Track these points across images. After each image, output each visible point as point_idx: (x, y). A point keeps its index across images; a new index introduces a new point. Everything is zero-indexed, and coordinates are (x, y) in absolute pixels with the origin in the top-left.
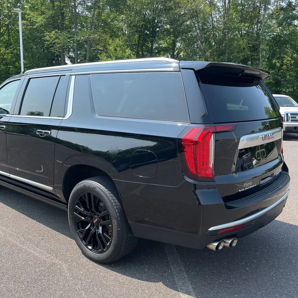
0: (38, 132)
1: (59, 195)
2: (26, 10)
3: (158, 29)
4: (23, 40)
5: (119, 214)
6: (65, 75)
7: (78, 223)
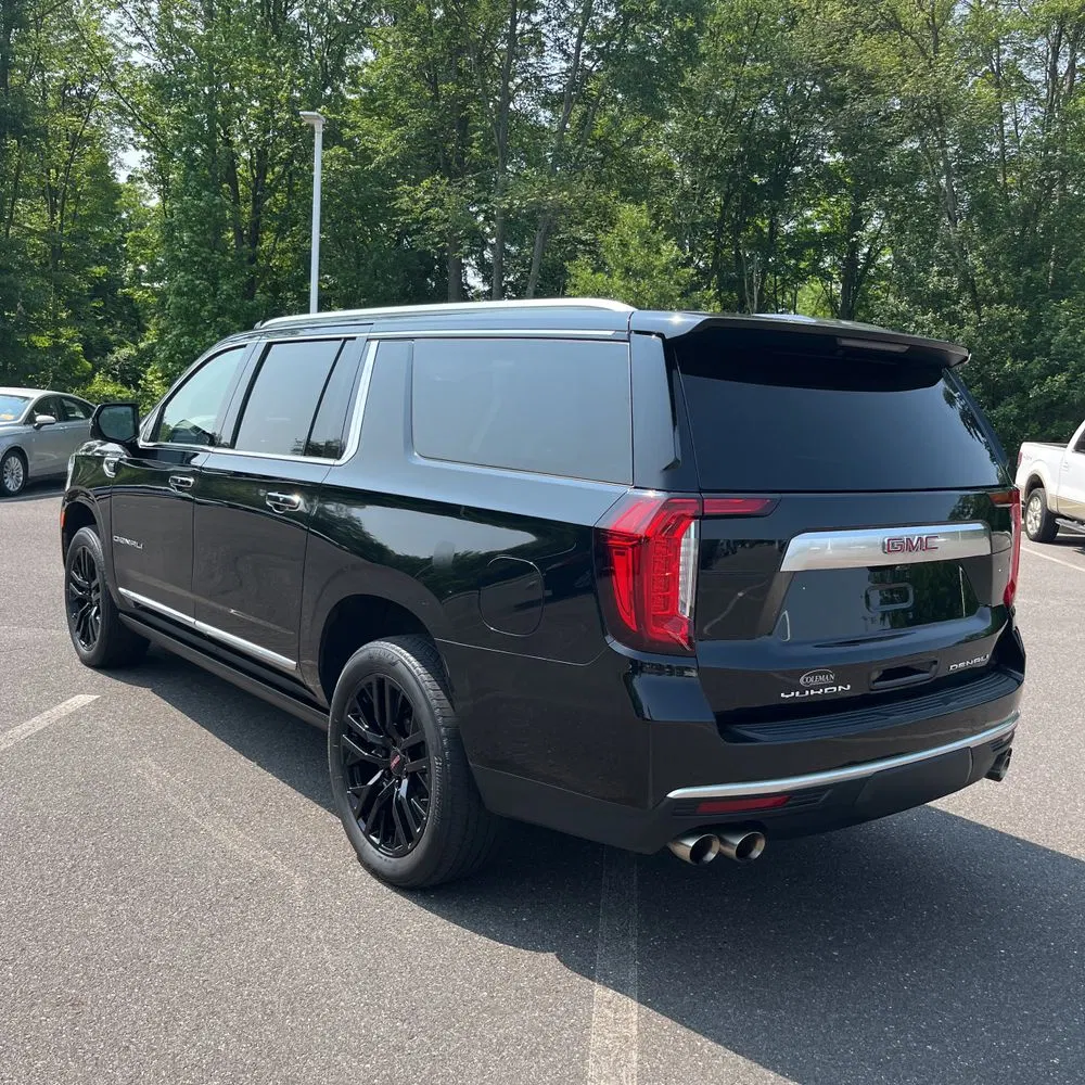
0: (271, 498)
1: (310, 685)
2: (348, 112)
3: (798, 169)
4: (324, 206)
5: (448, 742)
6: (354, 338)
7: (353, 766)
